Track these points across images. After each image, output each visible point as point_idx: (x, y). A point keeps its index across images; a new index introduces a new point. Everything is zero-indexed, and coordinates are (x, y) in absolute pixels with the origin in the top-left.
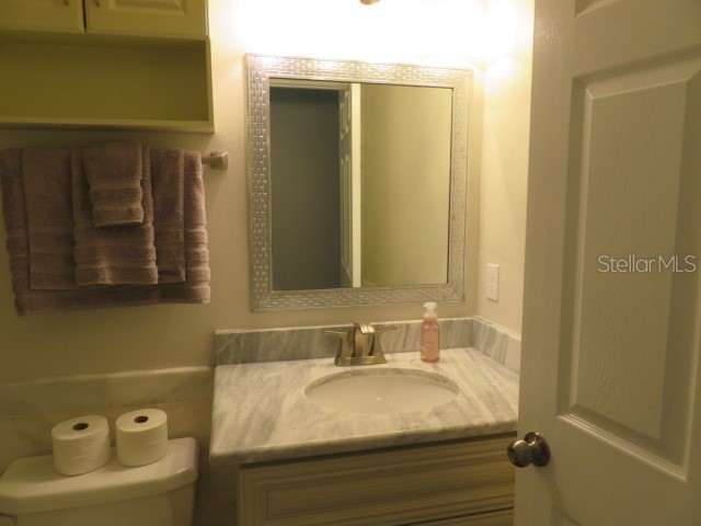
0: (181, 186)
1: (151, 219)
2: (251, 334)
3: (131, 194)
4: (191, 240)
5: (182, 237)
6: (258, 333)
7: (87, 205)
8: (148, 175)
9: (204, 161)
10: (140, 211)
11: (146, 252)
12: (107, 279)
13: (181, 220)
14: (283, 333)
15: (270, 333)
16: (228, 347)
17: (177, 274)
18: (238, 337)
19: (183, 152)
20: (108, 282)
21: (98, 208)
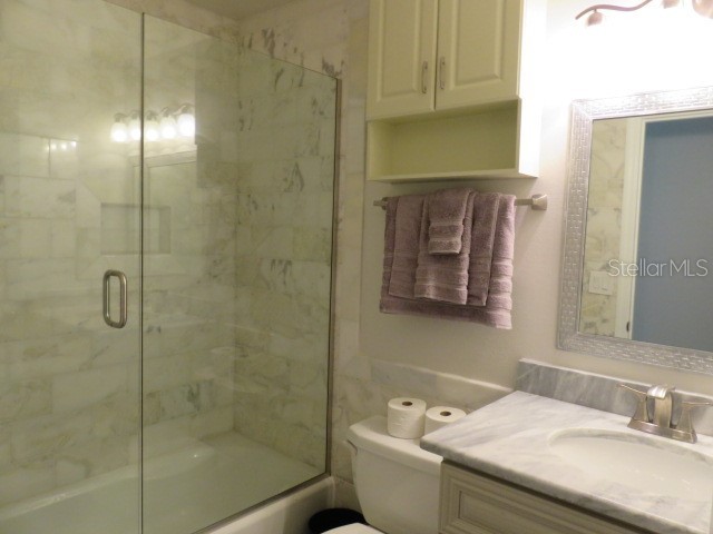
0: (494, 224)
1: (467, 252)
2: (551, 369)
3: (453, 230)
4: (495, 272)
5: (489, 267)
6: (557, 370)
7: (427, 238)
8: (470, 214)
9: (518, 203)
10: (459, 244)
11: (459, 277)
12: (431, 294)
13: (491, 254)
14: (583, 376)
15: (569, 373)
16: (528, 376)
17: (480, 298)
18: (538, 369)
19: (500, 195)
20: (431, 297)
21: (433, 240)
